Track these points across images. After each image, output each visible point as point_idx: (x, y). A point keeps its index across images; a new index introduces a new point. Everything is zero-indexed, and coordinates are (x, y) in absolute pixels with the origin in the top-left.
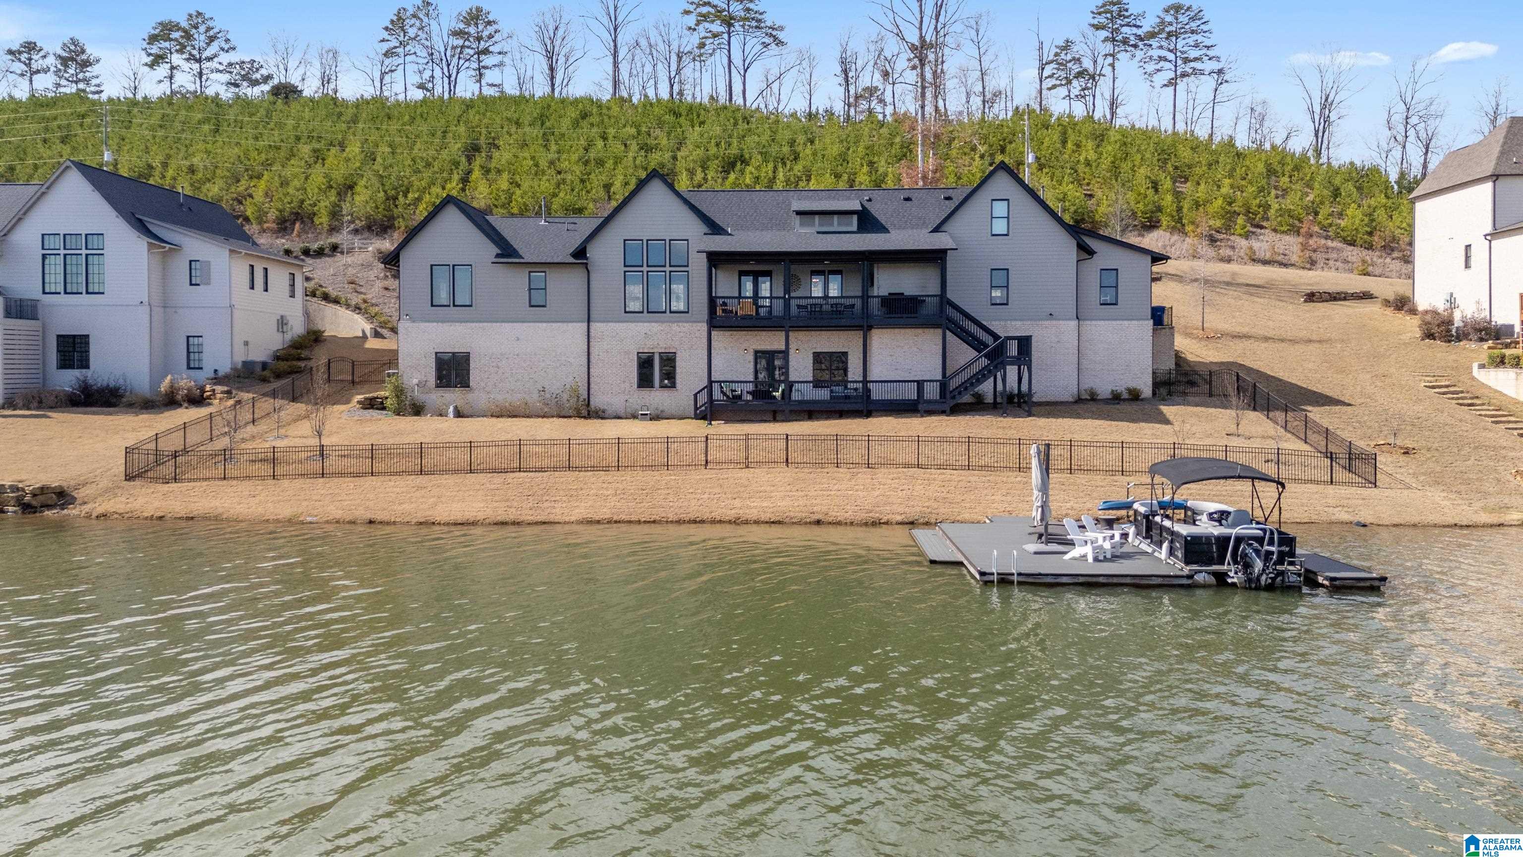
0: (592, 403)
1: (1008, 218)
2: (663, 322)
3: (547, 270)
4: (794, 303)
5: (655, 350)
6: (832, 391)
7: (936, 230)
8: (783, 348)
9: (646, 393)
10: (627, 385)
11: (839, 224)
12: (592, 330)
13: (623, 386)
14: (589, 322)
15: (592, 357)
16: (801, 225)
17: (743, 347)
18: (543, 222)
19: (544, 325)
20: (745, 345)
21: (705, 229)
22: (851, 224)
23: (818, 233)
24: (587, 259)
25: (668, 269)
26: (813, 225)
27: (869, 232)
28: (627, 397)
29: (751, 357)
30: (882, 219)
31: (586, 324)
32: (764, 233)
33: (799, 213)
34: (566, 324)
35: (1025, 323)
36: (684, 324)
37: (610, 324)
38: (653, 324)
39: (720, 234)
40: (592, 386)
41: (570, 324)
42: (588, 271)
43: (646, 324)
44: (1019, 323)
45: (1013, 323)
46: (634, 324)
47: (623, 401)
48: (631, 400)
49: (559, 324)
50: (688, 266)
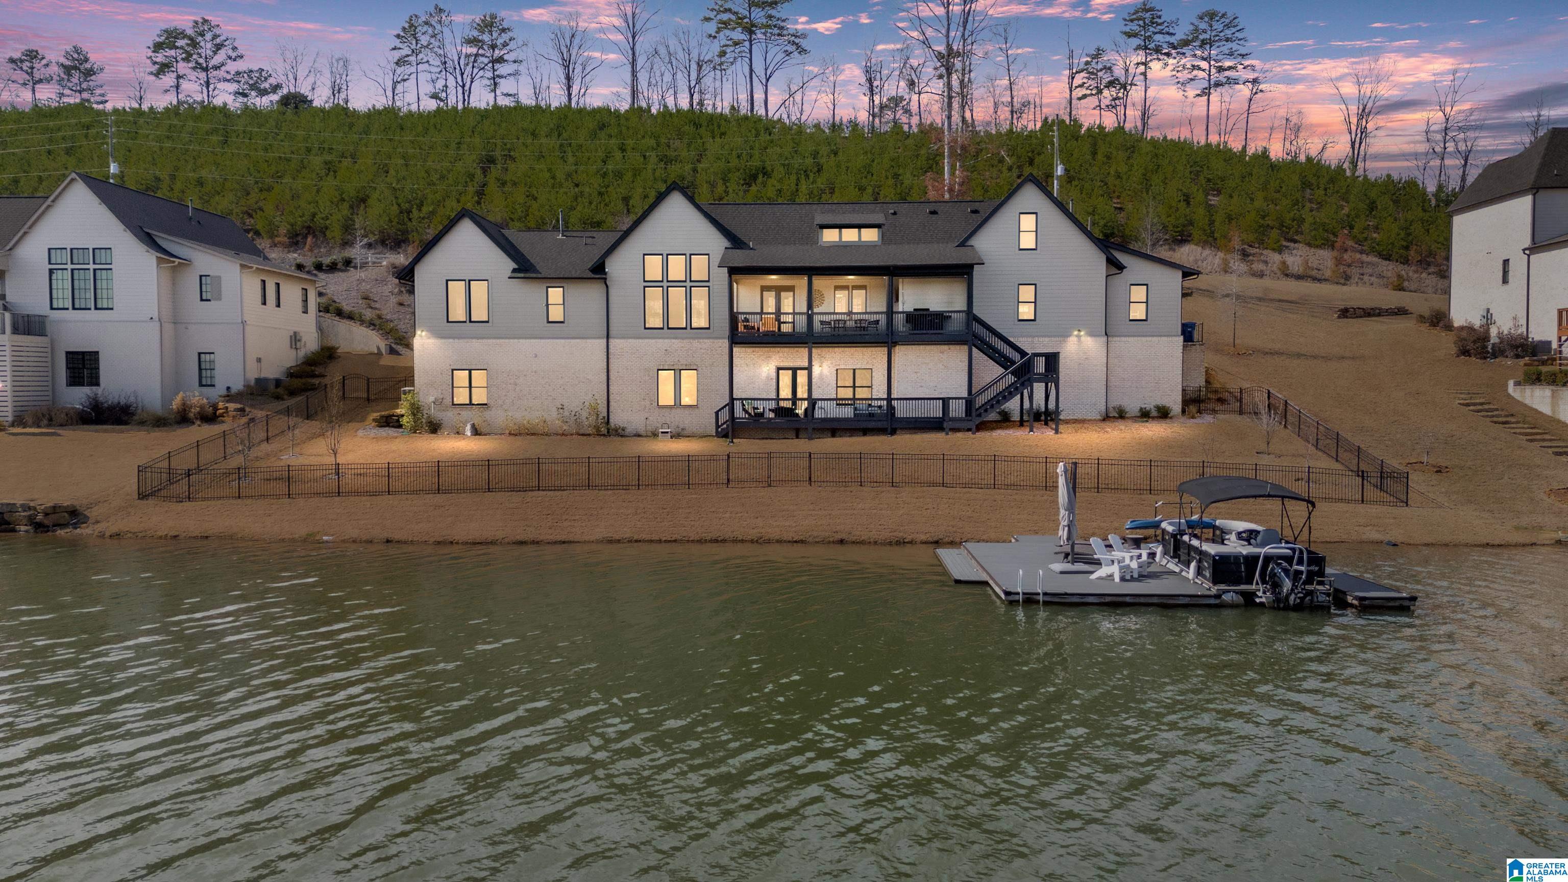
0: (611, 420)
1: (1036, 231)
2: (683, 338)
3: (565, 285)
4: (817, 319)
5: (675, 367)
6: (855, 409)
7: (963, 244)
8: (807, 364)
9: (665, 410)
10: (647, 402)
12: (611, 347)
13: (643, 403)
14: (608, 338)
15: (611, 374)
18: (560, 236)
19: (563, 341)
20: (766, 362)
21: (727, 243)
23: (841, 247)
24: (605, 274)
25: (688, 284)
28: (647, 415)
31: (605, 340)
32: (787, 247)
33: (822, 226)
34: (584, 341)
35: (1053, 339)
36: (706, 341)
37: (630, 340)
38: (673, 341)
39: (742, 248)
40: (612, 403)
41: (589, 341)
42: (607, 287)
43: (666, 341)
44: (1047, 339)
45: (1041, 339)
46: (654, 341)
47: (643, 419)
48: (651, 418)
49: (578, 340)
50: (708, 281)
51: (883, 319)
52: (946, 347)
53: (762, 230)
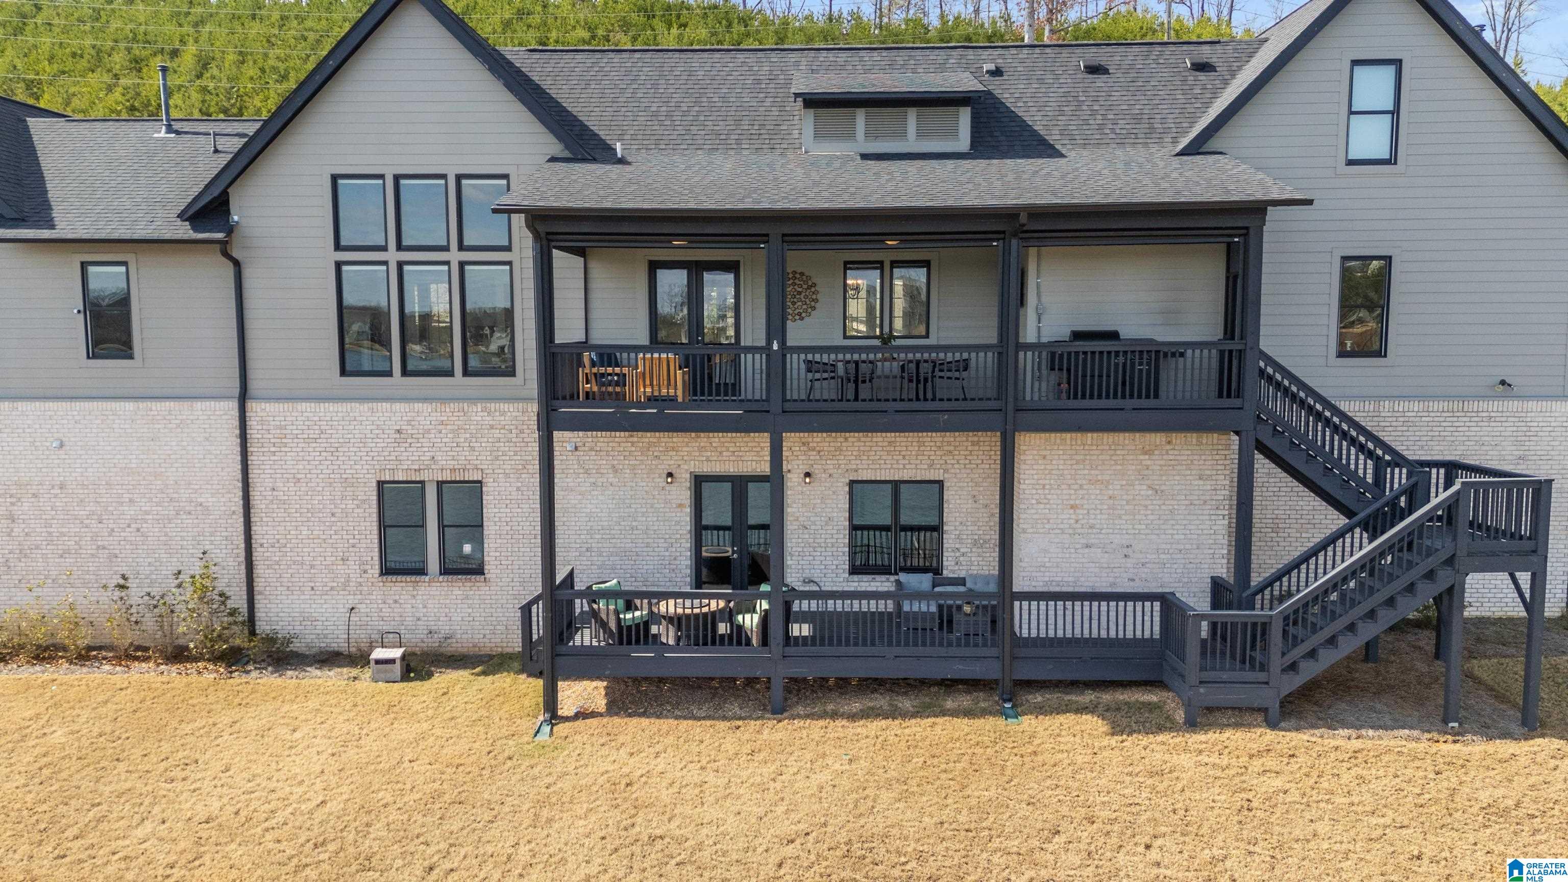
0: (260, 614)
1: (1395, 113)
2: (443, 400)
3: (130, 258)
4: (795, 363)
5: (424, 476)
6: (898, 583)
7: (1195, 148)
8: (765, 468)
9: (400, 587)
10: (353, 569)
11: (920, 135)
12: (253, 423)
13: (341, 569)
14: (243, 397)
15: (255, 495)
16: (817, 136)
17: (664, 468)
18: (163, 134)
19: (130, 406)
20: (668, 463)
21: (555, 147)
22: (953, 133)
23: (865, 157)
24: (230, 230)
25: (455, 256)
26: (850, 136)
27: (1004, 155)
28: (351, 601)
29: (682, 494)
30: (1037, 121)
31: (232, 406)
32: (718, 158)
33: (813, 102)
34: (186, 404)
35: (1435, 406)
36: (504, 406)
37: (303, 406)
38: (418, 406)
39: (594, 160)
40: (260, 570)
41: (198, 405)
42: (237, 264)
43: (397, 406)
44: (1416, 406)
45: (1400, 406)
46: (366, 406)
47: (343, 610)
48: (362, 608)
49: (168, 404)
50: (508, 249)
51: (984, 363)
52: (1158, 438)
53: (655, 114)
